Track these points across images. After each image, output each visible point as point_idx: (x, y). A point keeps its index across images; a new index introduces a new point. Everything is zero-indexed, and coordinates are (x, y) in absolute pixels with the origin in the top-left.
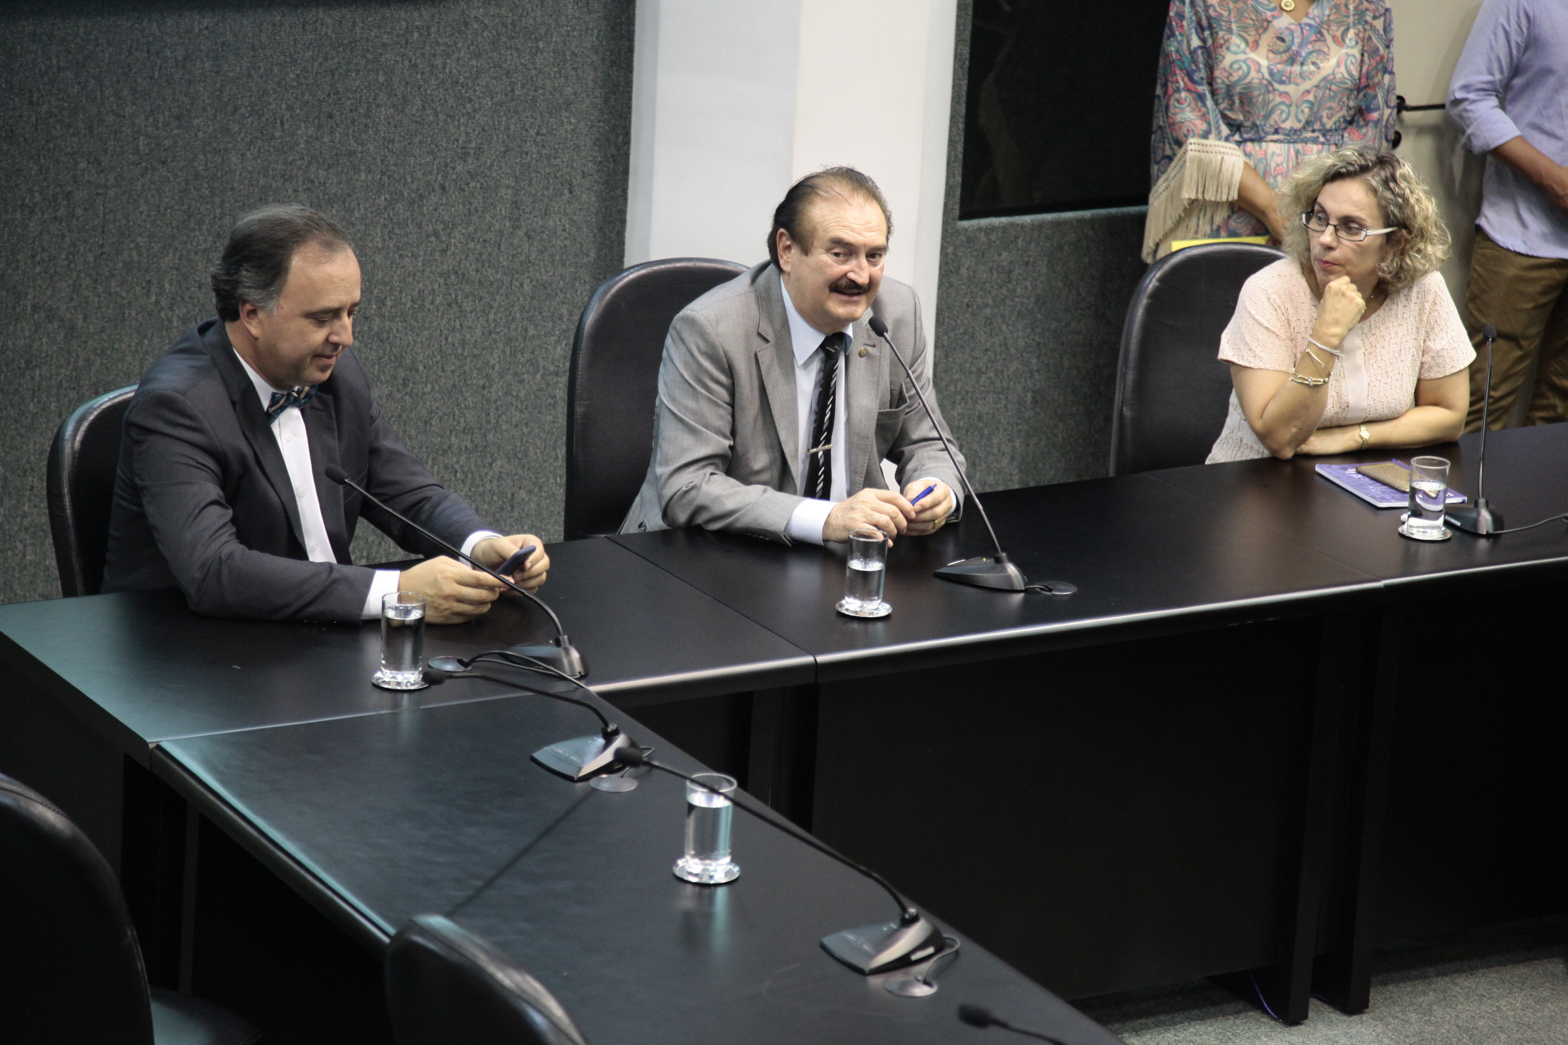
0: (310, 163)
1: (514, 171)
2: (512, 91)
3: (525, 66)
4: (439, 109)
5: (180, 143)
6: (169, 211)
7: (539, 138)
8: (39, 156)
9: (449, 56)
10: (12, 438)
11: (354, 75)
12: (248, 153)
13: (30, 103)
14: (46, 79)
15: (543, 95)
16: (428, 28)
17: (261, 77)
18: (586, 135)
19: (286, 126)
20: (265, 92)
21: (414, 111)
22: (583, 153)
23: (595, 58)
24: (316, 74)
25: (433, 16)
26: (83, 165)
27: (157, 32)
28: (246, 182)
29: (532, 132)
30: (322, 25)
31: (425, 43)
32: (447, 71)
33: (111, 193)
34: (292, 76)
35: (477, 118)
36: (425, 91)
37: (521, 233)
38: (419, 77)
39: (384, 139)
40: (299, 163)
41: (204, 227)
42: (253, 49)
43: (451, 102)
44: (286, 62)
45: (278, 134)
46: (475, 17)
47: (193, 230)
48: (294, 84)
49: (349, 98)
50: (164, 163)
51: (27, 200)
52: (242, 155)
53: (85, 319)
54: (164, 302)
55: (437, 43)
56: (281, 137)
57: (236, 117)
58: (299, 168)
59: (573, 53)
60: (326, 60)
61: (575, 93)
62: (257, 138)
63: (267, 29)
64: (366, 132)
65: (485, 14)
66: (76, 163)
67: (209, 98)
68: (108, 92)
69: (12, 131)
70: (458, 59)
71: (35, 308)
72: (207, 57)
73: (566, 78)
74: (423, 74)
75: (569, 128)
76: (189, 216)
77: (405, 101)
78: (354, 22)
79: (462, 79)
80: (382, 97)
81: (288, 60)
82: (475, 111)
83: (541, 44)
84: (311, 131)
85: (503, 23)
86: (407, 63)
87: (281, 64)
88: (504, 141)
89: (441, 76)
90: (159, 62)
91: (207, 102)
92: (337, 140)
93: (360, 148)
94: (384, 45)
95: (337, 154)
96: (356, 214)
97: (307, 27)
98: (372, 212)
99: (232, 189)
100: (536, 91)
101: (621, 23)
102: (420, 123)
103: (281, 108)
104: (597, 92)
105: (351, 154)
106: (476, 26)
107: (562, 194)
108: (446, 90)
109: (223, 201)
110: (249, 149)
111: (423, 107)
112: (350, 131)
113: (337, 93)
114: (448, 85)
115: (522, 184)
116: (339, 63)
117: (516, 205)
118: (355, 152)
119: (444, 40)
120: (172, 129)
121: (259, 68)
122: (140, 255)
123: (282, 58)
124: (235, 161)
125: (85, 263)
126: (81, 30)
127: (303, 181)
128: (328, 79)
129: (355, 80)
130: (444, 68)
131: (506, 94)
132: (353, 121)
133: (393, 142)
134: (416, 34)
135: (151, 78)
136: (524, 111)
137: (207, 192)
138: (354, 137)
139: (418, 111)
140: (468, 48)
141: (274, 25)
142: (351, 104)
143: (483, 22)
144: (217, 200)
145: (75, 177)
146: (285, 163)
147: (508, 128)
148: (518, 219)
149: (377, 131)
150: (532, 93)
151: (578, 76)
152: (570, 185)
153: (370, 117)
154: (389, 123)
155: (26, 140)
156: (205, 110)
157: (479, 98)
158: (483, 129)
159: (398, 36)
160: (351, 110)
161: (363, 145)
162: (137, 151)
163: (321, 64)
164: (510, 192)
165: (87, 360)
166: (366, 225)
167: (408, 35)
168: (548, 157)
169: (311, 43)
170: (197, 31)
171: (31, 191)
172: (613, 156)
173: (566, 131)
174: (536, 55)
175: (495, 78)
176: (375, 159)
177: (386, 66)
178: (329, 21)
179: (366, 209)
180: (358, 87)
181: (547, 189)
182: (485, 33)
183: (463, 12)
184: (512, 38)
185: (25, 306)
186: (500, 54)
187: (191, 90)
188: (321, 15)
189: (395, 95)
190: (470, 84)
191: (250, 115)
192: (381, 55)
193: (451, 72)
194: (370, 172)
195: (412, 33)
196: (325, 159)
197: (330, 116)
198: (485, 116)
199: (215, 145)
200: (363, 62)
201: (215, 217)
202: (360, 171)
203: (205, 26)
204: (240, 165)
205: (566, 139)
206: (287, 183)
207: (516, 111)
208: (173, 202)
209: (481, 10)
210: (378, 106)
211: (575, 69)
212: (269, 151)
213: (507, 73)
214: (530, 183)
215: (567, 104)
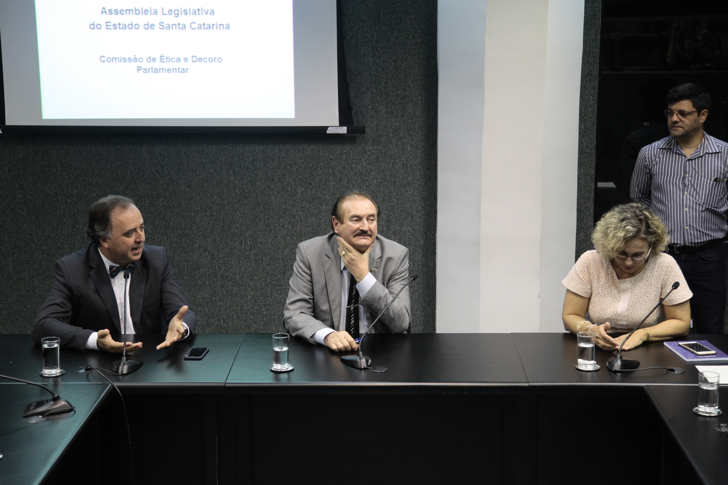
0: (302, 201)
1: (387, 208)
2: (385, 178)
3: (390, 169)
4: (355, 183)
5: (252, 191)
6: (248, 215)
7: (397, 197)
8: (199, 194)
9: (358, 164)
10: (193, 293)
11: (319, 169)
12: (278, 196)
13: (196, 175)
14: (201, 167)
15: (398, 180)
16: (349, 153)
17: (282, 169)
18: (417, 196)
19: (293, 187)
20: (284, 174)
21: (344, 183)
22: (417, 203)
23: (420, 167)
24: (304, 168)
25: (351, 149)
26: (216, 197)
27: (242, 151)
28: (278, 206)
29: (394, 194)
30: (306, 151)
31: (348, 159)
32: (358, 169)
33: (226, 208)
34: (294, 169)
35: (371, 187)
36: (349, 176)
37: (391, 232)
38: (346, 171)
39: (332, 193)
40: (298, 201)
41: (262, 222)
42: (279, 158)
43: (359, 181)
44: (292, 164)
46: (369, 150)
47: (257, 223)
48: (296, 171)
49: (317, 178)
50: (246, 198)
51: (196, 209)
52: (276, 197)
53: (218, 252)
54: (247, 248)
55: (353, 159)
56: (291, 191)
57: (273, 183)
58: (299, 203)
59: (411, 165)
60: (308, 163)
61: (412, 180)
62: (281, 191)
63: (284, 151)
64: (325, 190)
65: (373, 149)
66: (213, 197)
67: (262, 175)
68: (224, 172)
69: (190, 184)
70: (362, 165)
71: (199, 247)
72: (261, 161)
73: (408, 174)
74: (348, 170)
75: (410, 193)
76: (256, 218)
77: (341, 180)
78: (319, 150)
79: (364, 173)
80: (331, 178)
81: (293, 163)
82: (370, 185)
83: (397, 161)
84: (303, 189)
85: (380, 153)
86: (341, 166)
87: (290, 164)
88: (382, 197)
89: (355, 171)
90: (243, 162)
91: (262, 177)
92: (313, 193)
93: (323, 197)
94: (331, 159)
95: (313, 198)
96: (322, 221)
97: (300, 151)
98: (328, 220)
99: (272, 209)
100: (395, 178)
101: (431, 154)
102: (347, 188)
103: (291, 180)
104: (422, 180)
105: (319, 198)
106: (369, 153)
107: (408, 218)
108: (357, 176)
109: (269, 213)
110: (279, 195)
111: (348, 182)
112: (319, 190)
113: (312, 176)
114: (358, 175)
115: (391, 213)
116: (313, 165)
117: (388, 221)
118: (321, 198)
119: (356, 158)
120: (249, 186)
121: (282, 165)
122: (238, 230)
123: (290, 162)
124: (273, 199)
125: (217, 232)
126: (214, 150)
127: (300, 207)
128: (309, 170)
129: (320, 171)
130: (356, 168)
131: (382, 179)
132: (320, 186)
133: (336, 195)
134: (344, 155)
135: (240, 167)
136: (391, 186)
137: (262, 209)
138: (320, 192)
139: (346, 184)
140: (366, 161)
141: (287, 150)
142: (319, 180)
143: (372, 152)
144: (267, 213)
145: (213, 201)
146: (293, 200)
147: (384, 192)
148: (390, 227)
149: (329, 191)
150: (394, 179)
151: (413, 174)
152: (412, 215)
153: (326, 185)
154: (334, 188)
155: (194, 188)
156: (261, 180)
157: (371, 180)
158: (373, 191)
159: (337, 156)
160: (318, 182)
161: (324, 195)
162: (236, 193)
163: (306, 165)
164: (385, 216)
165: (219, 267)
166: (326, 225)
167: (341, 155)
168: (402, 204)
169: (302, 157)
170: (257, 151)
171: (197, 206)
172: (430, 205)
173: (409, 194)
174: (395, 164)
175: (378, 173)
176: (329, 201)
177: (332, 167)
178: (309, 149)
179: (326, 219)
180: (321, 174)
181: (402, 216)
182: (373, 156)
183: (363, 148)
184: (385, 158)
185: (196, 246)
186: (380, 164)
187: (255, 172)
188: (305, 147)
189: (336, 177)
190: (367, 175)
191: (279, 182)
192: (330, 162)
193: (359, 170)
194: (327, 205)
195: (343, 155)
196: (309, 200)
197: (310, 184)
198: (374, 186)
199: (265, 192)
200: (323, 165)
201: (266, 218)
202: (323, 205)
203: (260, 149)
204: (275, 200)
205: (409, 197)
206: (294, 208)
208: (250, 212)
209: (371, 147)
210: (330, 181)
211: (412, 171)
212: (286, 196)
213: (383, 171)
214: (394, 213)
215: (409, 184)
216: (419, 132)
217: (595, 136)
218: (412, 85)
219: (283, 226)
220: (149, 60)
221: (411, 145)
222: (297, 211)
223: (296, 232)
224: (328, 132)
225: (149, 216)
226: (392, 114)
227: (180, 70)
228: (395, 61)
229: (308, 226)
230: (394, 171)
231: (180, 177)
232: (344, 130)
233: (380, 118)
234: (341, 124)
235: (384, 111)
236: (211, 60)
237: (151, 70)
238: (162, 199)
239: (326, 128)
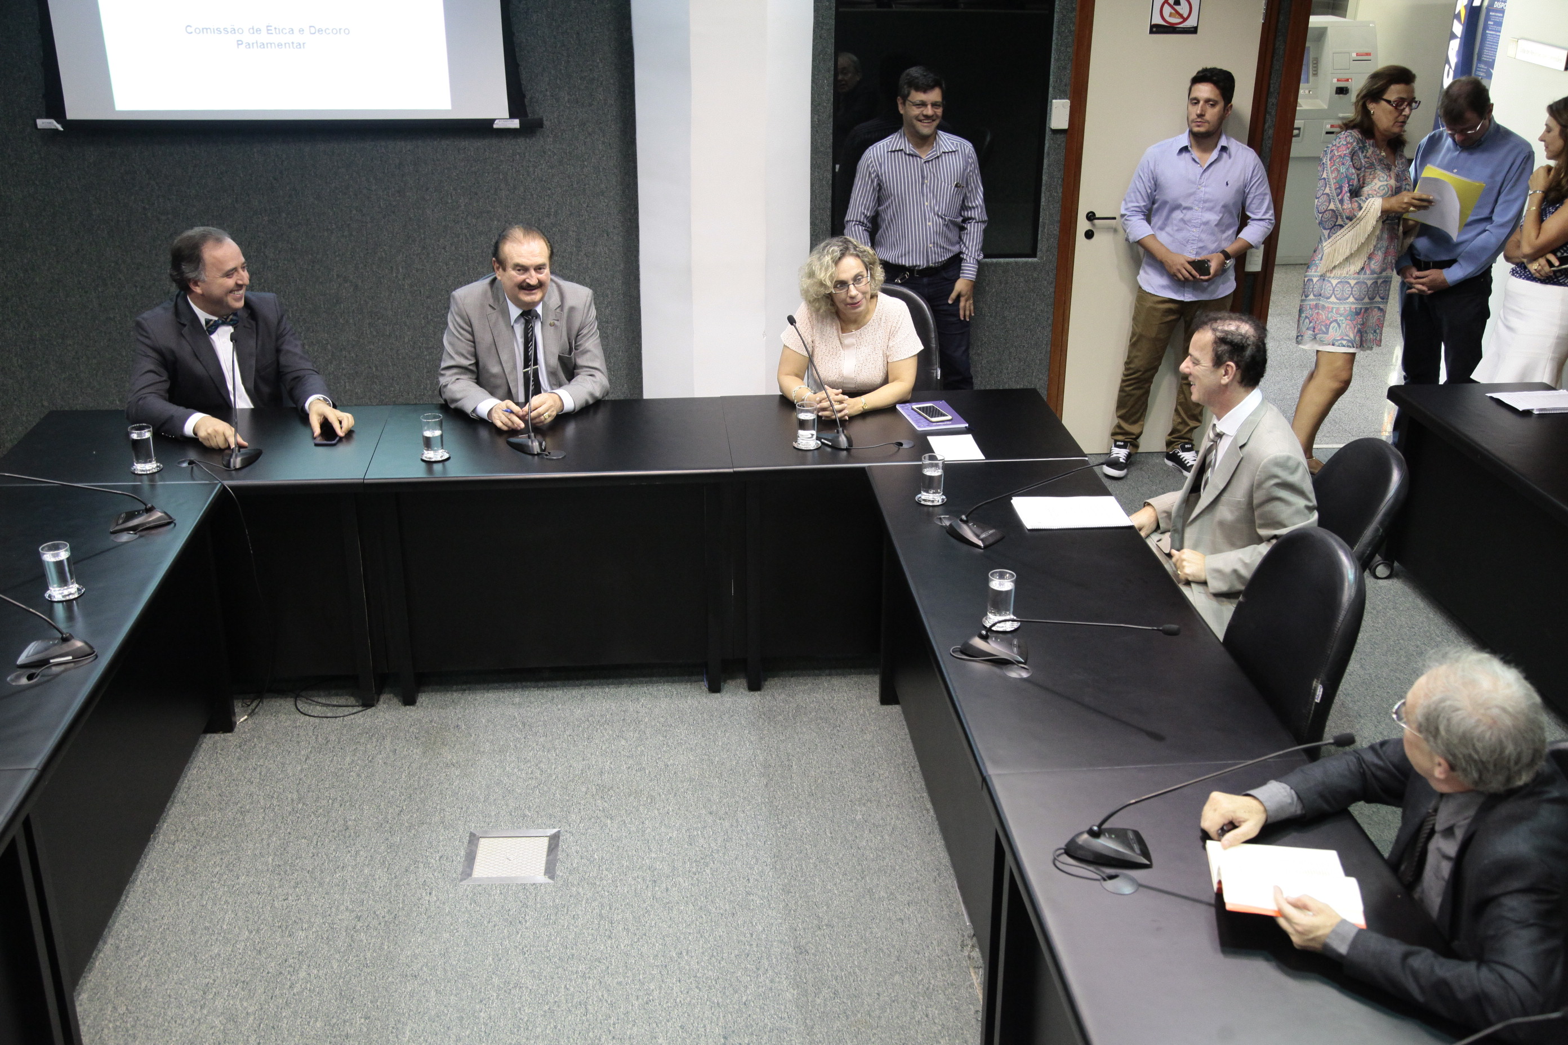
0: (467, 215)
1: (576, 224)
2: (572, 185)
3: (578, 173)
5: (401, 204)
6: (398, 235)
7: (588, 209)
8: (333, 207)
9: (536, 167)
10: (334, 335)
11: (486, 174)
13: (326, 182)
14: (333, 172)
15: (589, 188)
16: (524, 154)
17: (439, 174)
18: (614, 208)
19: (454, 198)
20: (442, 181)
21: (520, 193)
22: (613, 217)
23: (615, 171)
24: (467, 173)
25: (526, 148)
26: (354, 212)
27: (385, 150)
28: (436, 223)
29: (585, 206)
30: (468, 150)
31: (523, 160)
32: (536, 174)
33: (369, 225)
34: (454, 174)
35: (554, 197)
36: (525, 183)
37: (582, 254)
38: (521, 177)
40: (462, 215)
41: (417, 243)
42: (434, 161)
43: (539, 189)
45: (450, 201)
46: (549, 148)
47: (411, 244)
48: (456, 178)
49: (485, 186)
50: (394, 212)
51: (329, 227)
52: (433, 210)
53: (362, 282)
54: (400, 277)
55: (530, 161)
57: (428, 192)
58: (462, 218)
59: (604, 168)
60: (471, 167)
61: (606, 188)
62: (439, 203)
63: (440, 149)
65: (554, 148)
66: (351, 211)
67: (413, 183)
68: (364, 179)
69: (319, 195)
70: (541, 169)
71: (338, 276)
72: (411, 164)
73: (601, 180)
74: (523, 175)
75: (605, 204)
76: (409, 238)
77: (515, 188)
78: (485, 150)
79: (544, 179)
80: (503, 186)
81: (452, 166)
82: (553, 194)
83: (586, 163)
84: (467, 200)
85: (564, 152)
86: (514, 170)
87: (449, 168)
89: (533, 177)
90: (387, 165)
91: (413, 185)
94: (501, 161)
97: (461, 151)
99: (429, 226)
100: (585, 185)
101: (629, 154)
103: (450, 189)
104: (618, 188)
105: (488, 212)
106: (549, 153)
107: (603, 236)
108: (536, 183)
109: (425, 232)
110: (436, 208)
111: (525, 191)
113: (478, 183)
114: (537, 181)
115: (581, 230)
116: (478, 169)
117: (578, 240)
119: (533, 159)
120: (396, 197)
121: (438, 170)
122: (386, 254)
123: (449, 165)
124: (429, 213)
125: (360, 257)
127: (465, 224)
128: (473, 176)
129: (487, 177)
130: (534, 173)
131: (568, 187)
132: (488, 197)
135: (384, 173)
136: (579, 195)
137: (416, 227)
139: (522, 193)
140: (547, 164)
142: (487, 188)
143: (553, 151)
145: (351, 217)
146: (455, 215)
147: (571, 203)
148: (580, 247)
149: (501, 202)
150: (583, 187)
151: (607, 179)
152: (607, 232)
155: (326, 200)
156: (411, 188)
157: (554, 188)
159: (508, 157)
160: (487, 191)
161: (494, 207)
162: (380, 206)
163: (469, 169)
165: (365, 301)
168: (594, 218)
169: (463, 159)
171: (330, 223)
172: (629, 219)
174: (583, 168)
175: (562, 179)
177: (503, 171)
178: (472, 148)
180: (489, 180)
181: (595, 233)
182: (555, 157)
183: (542, 146)
184: (570, 159)
185: (333, 275)
186: (564, 167)
187: (404, 179)
188: (467, 143)
189: (509, 185)
190: (549, 181)
191: (435, 192)
192: (500, 165)
193: (538, 175)
195: (516, 156)
196: (475, 214)
197: (476, 194)
198: (558, 196)
199: (418, 205)
200: (491, 169)
201: (421, 239)
203: (408, 147)
204: (432, 215)
205: (603, 210)
206: (457, 224)
207: (575, 195)
208: (400, 231)
209: (552, 146)
210: (501, 190)
211: (606, 176)
212: (446, 209)
213: (569, 177)
214: (585, 230)
215: (602, 193)
216: (613, 126)
217: (831, 131)
218: (601, 65)
219: (444, 248)
220: (251, 31)
221: (603, 143)
222: (461, 228)
223: (462, 256)
224: (495, 126)
225: (268, 236)
226: (577, 102)
227: (295, 45)
228: (578, 33)
229: (477, 248)
230: (583, 177)
231: (306, 186)
232: (515, 124)
233: (562, 108)
234: (512, 116)
235: (566, 99)
236: (335, 31)
237: (255, 45)
238: (284, 215)
239: (493, 120)
